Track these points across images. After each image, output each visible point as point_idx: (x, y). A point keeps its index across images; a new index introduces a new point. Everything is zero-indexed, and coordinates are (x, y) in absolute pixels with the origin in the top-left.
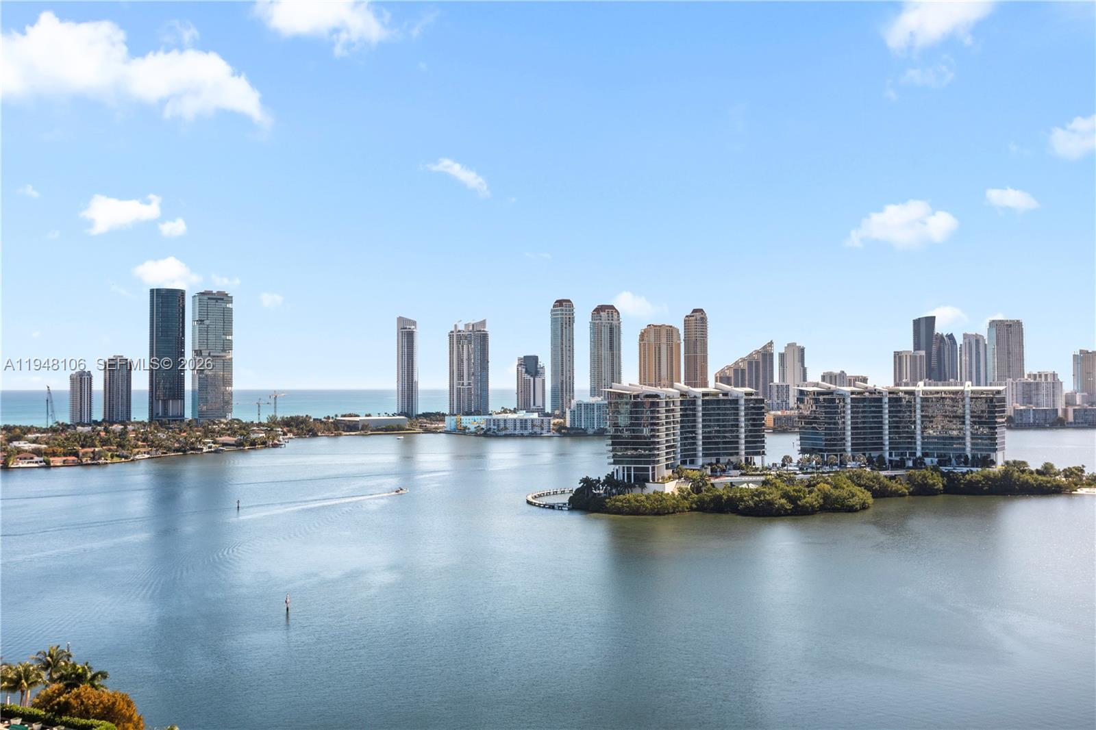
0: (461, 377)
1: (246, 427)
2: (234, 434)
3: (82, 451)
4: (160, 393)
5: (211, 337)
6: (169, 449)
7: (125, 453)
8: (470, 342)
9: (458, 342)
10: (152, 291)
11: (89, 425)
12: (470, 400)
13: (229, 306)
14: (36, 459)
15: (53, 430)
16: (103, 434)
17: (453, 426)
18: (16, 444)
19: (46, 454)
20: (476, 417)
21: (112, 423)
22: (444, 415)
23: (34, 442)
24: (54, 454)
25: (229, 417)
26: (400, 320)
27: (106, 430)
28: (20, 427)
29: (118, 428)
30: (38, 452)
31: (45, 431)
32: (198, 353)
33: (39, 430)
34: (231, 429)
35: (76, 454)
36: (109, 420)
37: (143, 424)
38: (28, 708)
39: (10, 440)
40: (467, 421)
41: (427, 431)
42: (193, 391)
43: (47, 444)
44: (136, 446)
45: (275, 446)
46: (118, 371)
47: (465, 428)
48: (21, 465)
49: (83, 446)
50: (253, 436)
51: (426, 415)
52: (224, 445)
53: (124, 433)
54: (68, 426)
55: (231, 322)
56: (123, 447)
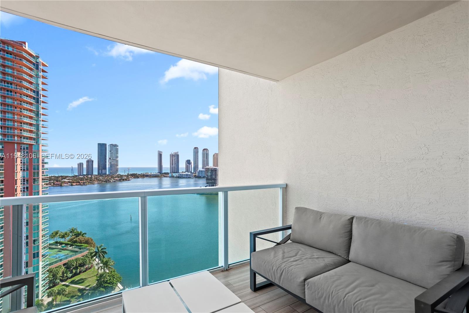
0: (173, 164)
1: (122, 176)
2: (119, 178)
3: (81, 182)
4: (100, 168)
5: (113, 155)
6: (103, 181)
7: (92, 182)
8: (175, 157)
9: (172, 157)
10: (98, 144)
11: (82, 175)
12: (175, 170)
13: (117, 147)
14: (69, 184)
15: (73, 177)
16: (86, 178)
17: (171, 176)
18: (64, 180)
19: (71, 182)
20: (176, 174)
21: (88, 175)
22: (169, 173)
23: (68, 180)
24: (74, 182)
25: (118, 174)
26: (159, 151)
27: (87, 177)
28: (65, 176)
29: (90, 176)
30: (69, 182)
31: (72, 177)
32: (110, 158)
33: (70, 177)
34: (118, 176)
35: (79, 182)
36: (87, 174)
37: (96, 175)
38: (66, 242)
39: (62, 179)
40: (174, 174)
41: (165, 177)
42: (109, 168)
43: (72, 180)
44: (94, 181)
45: (129, 180)
46: (90, 163)
47: (174, 176)
48: (65, 185)
49: (81, 181)
50: (123, 178)
51: (165, 173)
52: (116, 180)
53: (91, 177)
54: (77, 176)
55: (118, 151)
56: (91, 181)
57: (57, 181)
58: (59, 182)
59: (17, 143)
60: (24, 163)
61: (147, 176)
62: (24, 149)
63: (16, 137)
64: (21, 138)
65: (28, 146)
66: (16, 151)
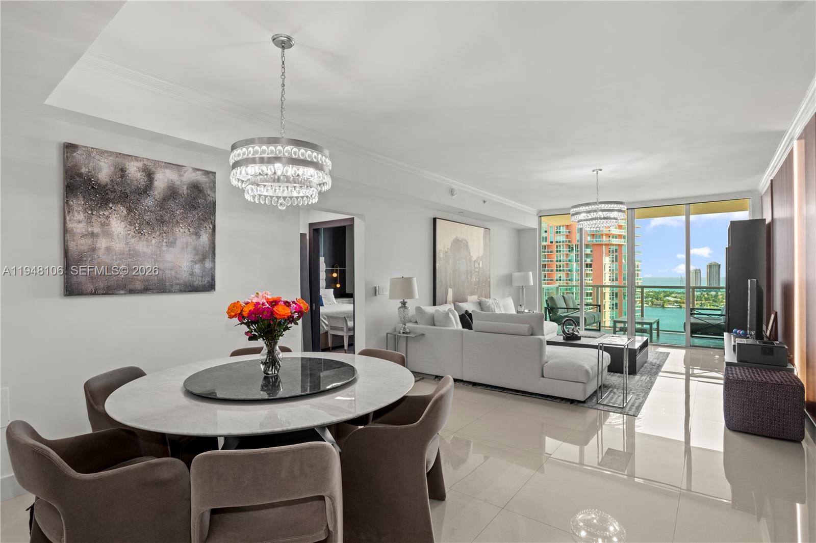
7: (717, 304)
14: (676, 304)
16: (706, 296)
18: (667, 298)
19: (680, 303)
23: (675, 297)
27: (707, 294)
30: (677, 302)
39: (665, 297)
43: (680, 298)
46: (713, 268)
48: (669, 306)
56: (715, 302)
57: (657, 300)
58: (660, 301)
59: (606, 245)
60: (613, 270)
62: (613, 251)
63: (604, 237)
64: (609, 237)
65: (617, 247)
66: (604, 254)
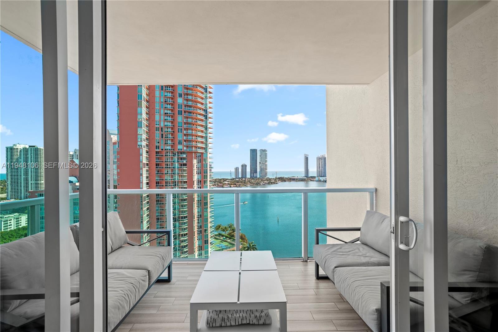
0: (319, 168)
1: (270, 179)
2: (268, 181)
3: (237, 184)
4: (252, 172)
5: (263, 159)
6: (254, 184)
7: (245, 184)
8: (322, 160)
9: (319, 159)
10: (250, 150)
11: (238, 178)
12: (322, 173)
13: (266, 152)
14: (228, 185)
15: (232, 179)
17: (318, 179)
18: (225, 182)
19: (230, 184)
20: (323, 177)
21: (243, 178)
22: (315, 177)
23: (228, 182)
24: (232, 184)
25: (267, 177)
26: (305, 154)
27: (242, 180)
28: (225, 179)
29: (244, 179)
30: (229, 184)
31: (230, 180)
32: (260, 163)
33: (229, 179)
34: (267, 180)
35: (236, 185)
36: (242, 178)
37: (249, 178)
38: (226, 235)
39: (224, 181)
40: (321, 178)
41: (311, 181)
42: (259, 171)
43: (230, 182)
44: (247, 183)
45: (276, 184)
46: (244, 167)
47: (321, 180)
49: (237, 183)
50: (272, 181)
51: (311, 177)
52: (266, 183)
53: (245, 180)
54: (234, 179)
55: (267, 156)
56: (245, 183)
57: (220, 183)
58: (221, 184)
59: (194, 152)
60: (198, 167)
61: (294, 180)
62: (198, 156)
63: (194, 148)
64: (196, 148)
65: (200, 154)
66: (194, 158)
